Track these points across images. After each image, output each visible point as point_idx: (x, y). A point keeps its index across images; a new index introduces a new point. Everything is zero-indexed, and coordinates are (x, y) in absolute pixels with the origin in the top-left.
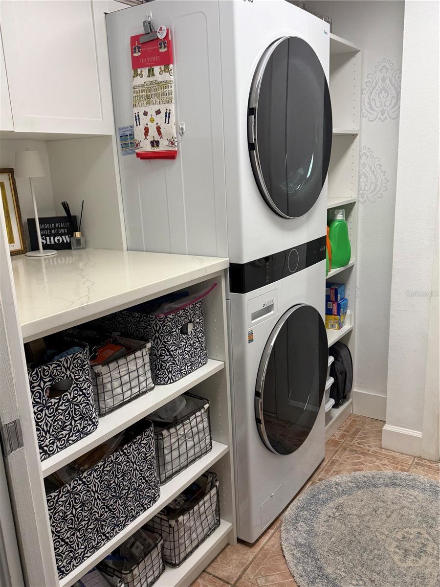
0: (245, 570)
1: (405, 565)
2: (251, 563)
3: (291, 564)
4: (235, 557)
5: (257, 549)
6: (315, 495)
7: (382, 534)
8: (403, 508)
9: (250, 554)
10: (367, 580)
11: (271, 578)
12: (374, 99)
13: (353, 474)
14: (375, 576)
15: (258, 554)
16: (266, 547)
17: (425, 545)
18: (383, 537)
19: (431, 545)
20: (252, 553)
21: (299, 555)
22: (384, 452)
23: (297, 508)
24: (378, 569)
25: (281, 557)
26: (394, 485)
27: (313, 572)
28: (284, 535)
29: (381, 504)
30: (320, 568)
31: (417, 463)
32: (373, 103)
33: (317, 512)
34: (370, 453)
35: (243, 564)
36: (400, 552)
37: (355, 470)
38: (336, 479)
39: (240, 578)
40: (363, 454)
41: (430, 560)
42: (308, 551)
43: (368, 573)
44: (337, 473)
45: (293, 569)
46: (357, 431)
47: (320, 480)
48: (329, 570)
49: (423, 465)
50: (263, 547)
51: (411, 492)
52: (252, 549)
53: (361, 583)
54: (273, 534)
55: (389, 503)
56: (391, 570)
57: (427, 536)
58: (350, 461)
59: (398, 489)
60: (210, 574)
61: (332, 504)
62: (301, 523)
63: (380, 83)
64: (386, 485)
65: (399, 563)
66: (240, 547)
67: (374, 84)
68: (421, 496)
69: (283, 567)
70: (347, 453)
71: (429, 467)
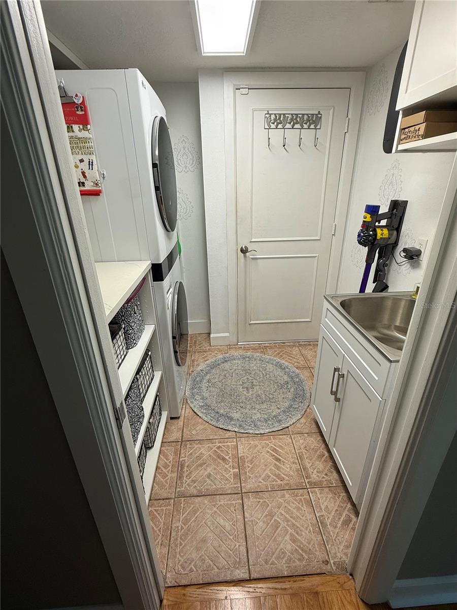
0: (183, 431)
1: (250, 394)
2: (183, 426)
3: (204, 417)
4: (173, 427)
5: (182, 418)
6: (195, 380)
7: (234, 385)
8: (235, 370)
9: (180, 422)
10: (239, 408)
11: (198, 428)
12: (179, 159)
13: (206, 363)
14: (242, 405)
15: (184, 420)
16: (186, 415)
17: (253, 382)
18: (235, 386)
19: (254, 381)
20: (181, 421)
21: (205, 411)
22: (213, 348)
23: (190, 389)
24: (241, 401)
25: (196, 416)
26: (226, 361)
27: (215, 415)
28: (192, 405)
29: (226, 372)
30: (217, 412)
31: (229, 348)
32: (179, 161)
33: (200, 387)
34: (207, 350)
35: (180, 429)
36: (245, 390)
37: (206, 361)
38: (200, 368)
39: (182, 436)
40: (204, 352)
41: (258, 387)
42: (207, 407)
43: (238, 404)
44: (198, 365)
45: (206, 419)
46: (195, 342)
47: (192, 371)
48: (222, 411)
49: (232, 348)
50: (185, 416)
51: (235, 361)
52: (180, 419)
53: (238, 410)
54: (185, 407)
55: (229, 370)
56: (246, 399)
57: (251, 378)
58: (200, 357)
59: (229, 362)
60: (166, 442)
61: (205, 381)
62: (197, 396)
63: (182, 149)
64: (223, 363)
65: (247, 394)
66: (173, 421)
67: (179, 150)
68: (239, 362)
69: (200, 420)
70: (197, 354)
71: (235, 348)
